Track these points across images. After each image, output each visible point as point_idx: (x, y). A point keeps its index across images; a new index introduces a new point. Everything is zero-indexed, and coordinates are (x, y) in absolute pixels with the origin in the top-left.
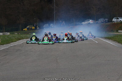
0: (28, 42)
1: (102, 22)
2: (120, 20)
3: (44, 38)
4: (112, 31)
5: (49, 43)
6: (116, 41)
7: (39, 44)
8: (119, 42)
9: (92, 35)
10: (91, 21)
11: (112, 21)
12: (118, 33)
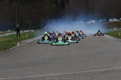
0: (40, 42)
1: (102, 22)
2: (115, 20)
3: (59, 38)
4: (109, 28)
5: (64, 44)
6: (112, 35)
7: (53, 45)
8: (114, 36)
9: (101, 33)
10: (93, 21)
11: (108, 21)
12: (113, 30)
